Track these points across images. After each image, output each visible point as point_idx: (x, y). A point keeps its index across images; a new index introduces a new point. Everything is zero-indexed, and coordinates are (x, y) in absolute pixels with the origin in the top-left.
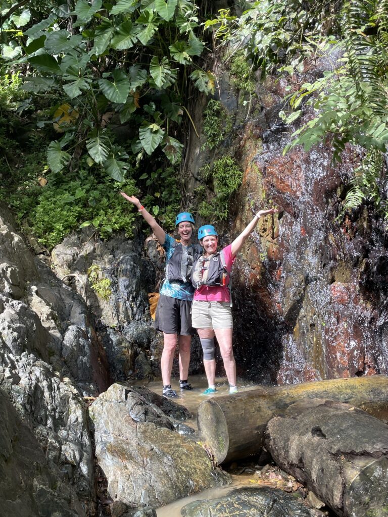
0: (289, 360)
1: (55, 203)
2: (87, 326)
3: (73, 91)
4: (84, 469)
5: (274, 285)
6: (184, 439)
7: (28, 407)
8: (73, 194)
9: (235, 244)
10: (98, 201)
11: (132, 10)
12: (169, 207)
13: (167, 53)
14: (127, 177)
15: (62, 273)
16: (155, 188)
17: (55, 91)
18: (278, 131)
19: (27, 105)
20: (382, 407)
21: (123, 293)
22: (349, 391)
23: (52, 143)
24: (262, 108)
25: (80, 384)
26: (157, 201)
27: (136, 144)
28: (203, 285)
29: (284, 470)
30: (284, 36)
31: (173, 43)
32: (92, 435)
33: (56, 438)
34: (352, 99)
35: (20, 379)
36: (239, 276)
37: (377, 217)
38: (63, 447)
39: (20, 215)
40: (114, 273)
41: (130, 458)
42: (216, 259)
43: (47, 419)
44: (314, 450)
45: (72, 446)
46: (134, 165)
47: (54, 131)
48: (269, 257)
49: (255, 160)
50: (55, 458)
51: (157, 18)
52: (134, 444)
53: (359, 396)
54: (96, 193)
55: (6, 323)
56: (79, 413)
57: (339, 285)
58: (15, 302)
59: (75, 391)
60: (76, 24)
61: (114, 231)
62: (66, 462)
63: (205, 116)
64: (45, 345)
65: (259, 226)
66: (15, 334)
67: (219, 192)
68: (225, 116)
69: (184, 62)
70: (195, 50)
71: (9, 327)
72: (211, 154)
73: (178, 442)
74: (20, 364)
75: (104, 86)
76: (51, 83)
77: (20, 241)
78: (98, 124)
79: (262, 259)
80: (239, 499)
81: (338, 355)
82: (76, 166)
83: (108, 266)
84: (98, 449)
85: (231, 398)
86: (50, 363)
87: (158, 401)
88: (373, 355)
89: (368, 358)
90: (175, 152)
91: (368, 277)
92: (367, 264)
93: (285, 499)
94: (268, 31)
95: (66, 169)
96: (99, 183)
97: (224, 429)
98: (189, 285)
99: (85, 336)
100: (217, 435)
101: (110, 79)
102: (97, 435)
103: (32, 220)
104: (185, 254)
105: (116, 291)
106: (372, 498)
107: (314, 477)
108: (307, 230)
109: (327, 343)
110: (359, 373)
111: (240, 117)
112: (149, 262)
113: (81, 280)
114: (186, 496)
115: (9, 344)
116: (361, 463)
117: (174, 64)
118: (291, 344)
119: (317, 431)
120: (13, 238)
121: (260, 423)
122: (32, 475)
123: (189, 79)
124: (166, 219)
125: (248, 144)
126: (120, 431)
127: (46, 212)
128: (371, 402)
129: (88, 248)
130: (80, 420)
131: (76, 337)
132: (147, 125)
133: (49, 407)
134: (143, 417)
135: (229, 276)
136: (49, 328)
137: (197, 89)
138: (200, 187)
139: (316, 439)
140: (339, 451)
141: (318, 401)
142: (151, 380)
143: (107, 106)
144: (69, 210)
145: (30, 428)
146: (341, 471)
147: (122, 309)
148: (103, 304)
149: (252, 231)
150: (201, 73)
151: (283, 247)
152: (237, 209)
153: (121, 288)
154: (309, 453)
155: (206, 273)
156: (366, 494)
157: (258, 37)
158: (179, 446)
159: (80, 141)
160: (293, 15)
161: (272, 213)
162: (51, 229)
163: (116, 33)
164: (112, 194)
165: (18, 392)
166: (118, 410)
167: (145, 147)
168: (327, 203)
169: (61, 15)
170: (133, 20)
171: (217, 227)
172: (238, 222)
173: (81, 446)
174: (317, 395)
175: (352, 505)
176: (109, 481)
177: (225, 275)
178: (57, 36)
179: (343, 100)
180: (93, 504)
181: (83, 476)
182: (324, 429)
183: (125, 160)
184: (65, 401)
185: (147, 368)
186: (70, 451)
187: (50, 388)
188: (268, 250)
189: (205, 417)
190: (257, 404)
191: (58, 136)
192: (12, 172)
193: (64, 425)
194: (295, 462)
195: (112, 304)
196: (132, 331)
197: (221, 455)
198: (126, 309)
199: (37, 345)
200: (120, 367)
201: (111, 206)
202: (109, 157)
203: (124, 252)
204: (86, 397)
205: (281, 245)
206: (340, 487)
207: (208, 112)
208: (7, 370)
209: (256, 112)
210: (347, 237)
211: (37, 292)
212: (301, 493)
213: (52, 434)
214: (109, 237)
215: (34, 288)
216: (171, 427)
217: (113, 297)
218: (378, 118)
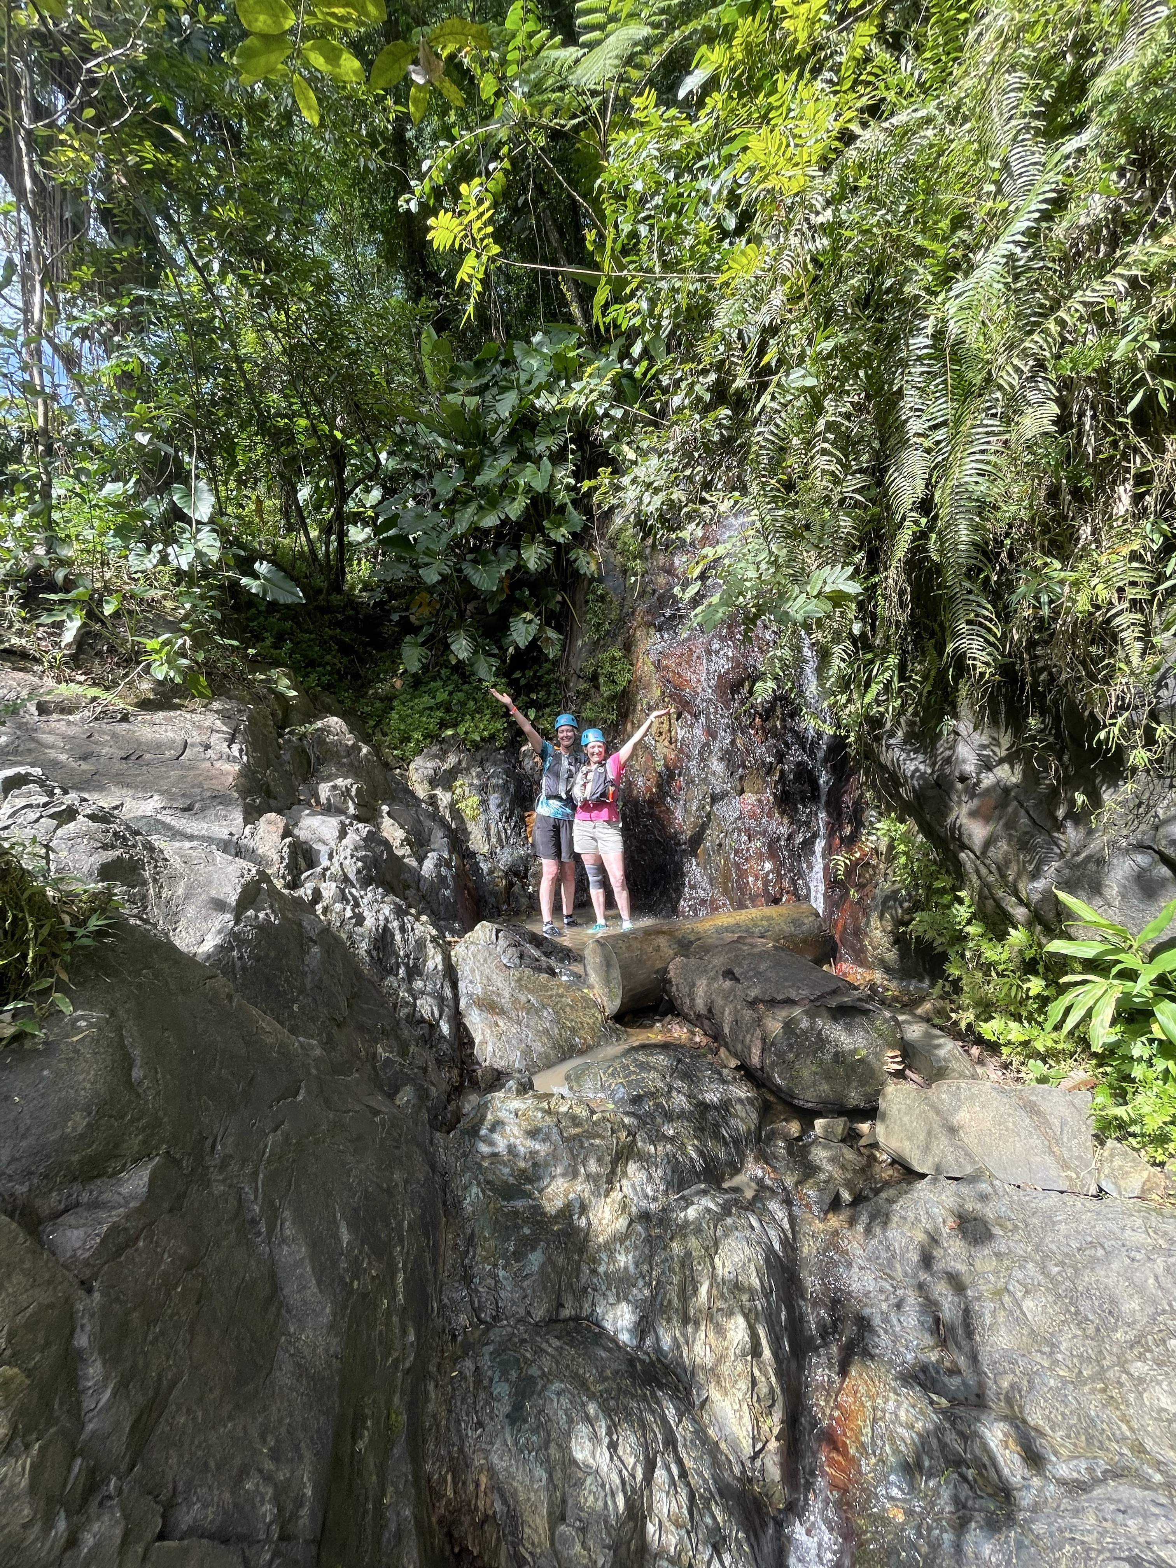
0: (693, 887)
1: (412, 708)
2: (450, 853)
3: (431, 576)
4: (445, 1029)
5: (673, 799)
6: (568, 987)
7: (374, 953)
8: (434, 697)
9: (625, 751)
10: (463, 704)
11: (499, 482)
12: (547, 710)
13: (541, 529)
14: (496, 675)
15: (421, 791)
16: (530, 688)
17: (412, 579)
18: (673, 617)
19: (378, 596)
20: (804, 941)
21: (495, 813)
22: (765, 923)
23: (408, 638)
24: (654, 591)
25: (442, 923)
26: (532, 704)
27: (506, 636)
28: (585, 801)
29: (690, 1022)
30: (677, 495)
31: (548, 518)
32: (454, 986)
33: (410, 991)
34: (763, 566)
35: (364, 919)
36: (631, 790)
37: (792, 715)
38: (418, 1002)
39: (372, 723)
40: (483, 789)
41: (502, 1012)
42: (601, 770)
43: (398, 967)
44: (725, 998)
45: (430, 1000)
46: (504, 661)
47: (411, 624)
48: (666, 765)
49: (647, 652)
50: (408, 1016)
51: (529, 489)
52: (507, 994)
53: (777, 928)
54: (460, 695)
55: (349, 851)
56: (439, 959)
57: (750, 798)
58: (360, 826)
59: (434, 932)
60: (436, 500)
61: (483, 739)
62: (422, 1020)
63: (587, 602)
64: (398, 876)
65: (654, 730)
66: (360, 864)
67: (606, 691)
68: (611, 602)
69: (561, 540)
70: (574, 525)
71: (352, 856)
72: (596, 646)
73: (561, 991)
74: (365, 901)
75: (468, 570)
76: (406, 567)
77: (369, 753)
78: (461, 614)
79: (658, 769)
80: (636, 1060)
81: (751, 879)
82: (437, 664)
83: (476, 781)
84: (463, 1003)
85: (624, 936)
86: (405, 899)
87: (537, 941)
88: (792, 879)
89: (786, 884)
90: (553, 644)
91: (784, 786)
92: (782, 772)
93: (691, 1057)
94: (657, 491)
95: (425, 668)
96: (464, 683)
97: (616, 973)
98: (569, 801)
99: (448, 864)
100: (607, 981)
101: (475, 561)
102: (462, 985)
103: (386, 729)
104: (565, 763)
105: (486, 810)
106: (797, 1056)
107: (727, 1031)
108: (711, 733)
109: (737, 865)
110: (776, 901)
111: (628, 603)
112: (526, 776)
113: (444, 798)
114: (571, 1057)
115: (352, 876)
116: (783, 1013)
117: (549, 543)
118: (694, 870)
119: (729, 974)
120: (360, 750)
121: (659, 965)
122: (376, 1041)
123: (567, 560)
124: (544, 724)
125: (638, 633)
126: (489, 979)
127: (402, 719)
128: (792, 935)
129: (452, 760)
130: (440, 967)
131: (436, 866)
132: (518, 614)
133: (401, 953)
134: (517, 961)
135: (618, 789)
136: (404, 856)
137: (577, 571)
138: (583, 686)
139: (728, 983)
140: (756, 998)
141: (729, 937)
142: (528, 916)
143: (471, 593)
144: (430, 716)
145: (375, 979)
146: (759, 1022)
147: (493, 832)
148: (471, 827)
149: (645, 735)
150: (581, 552)
151: (683, 752)
152: (628, 710)
153: (492, 807)
154: (720, 1002)
155: (589, 787)
156: (791, 1051)
157: (646, 498)
158: (562, 996)
159: (441, 634)
160: (688, 472)
161: (668, 714)
162: (408, 739)
163: (481, 507)
164: (479, 696)
165: (361, 935)
166: (486, 954)
167: (518, 640)
168: (734, 699)
169: (418, 491)
170: (501, 491)
171: (605, 732)
172: (629, 726)
173: (441, 999)
174: (727, 929)
175: (773, 1065)
176: (477, 1041)
177: (612, 789)
178: (412, 514)
179: (752, 567)
180: (456, 1071)
181: (444, 1037)
182: (737, 971)
183: (494, 656)
184: (420, 945)
185: (524, 901)
186: (426, 1007)
187: (403, 929)
188: (665, 758)
189: (593, 958)
190: (655, 943)
191: (415, 630)
192: (362, 673)
193: (420, 974)
194: (703, 1012)
195: (482, 826)
196: (505, 858)
197: (612, 1006)
198: (499, 832)
199: (388, 877)
200: (492, 900)
201: (479, 710)
202: (475, 652)
203: (495, 764)
204: (449, 938)
205: (681, 751)
206: (759, 1043)
207: (590, 597)
208: (349, 908)
209: (647, 596)
210: (757, 739)
211: (388, 813)
212: (711, 1049)
213: (404, 987)
214: (476, 746)
215: (385, 808)
216: (552, 973)
217: (483, 817)
218: (796, 587)
